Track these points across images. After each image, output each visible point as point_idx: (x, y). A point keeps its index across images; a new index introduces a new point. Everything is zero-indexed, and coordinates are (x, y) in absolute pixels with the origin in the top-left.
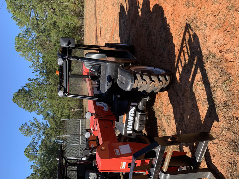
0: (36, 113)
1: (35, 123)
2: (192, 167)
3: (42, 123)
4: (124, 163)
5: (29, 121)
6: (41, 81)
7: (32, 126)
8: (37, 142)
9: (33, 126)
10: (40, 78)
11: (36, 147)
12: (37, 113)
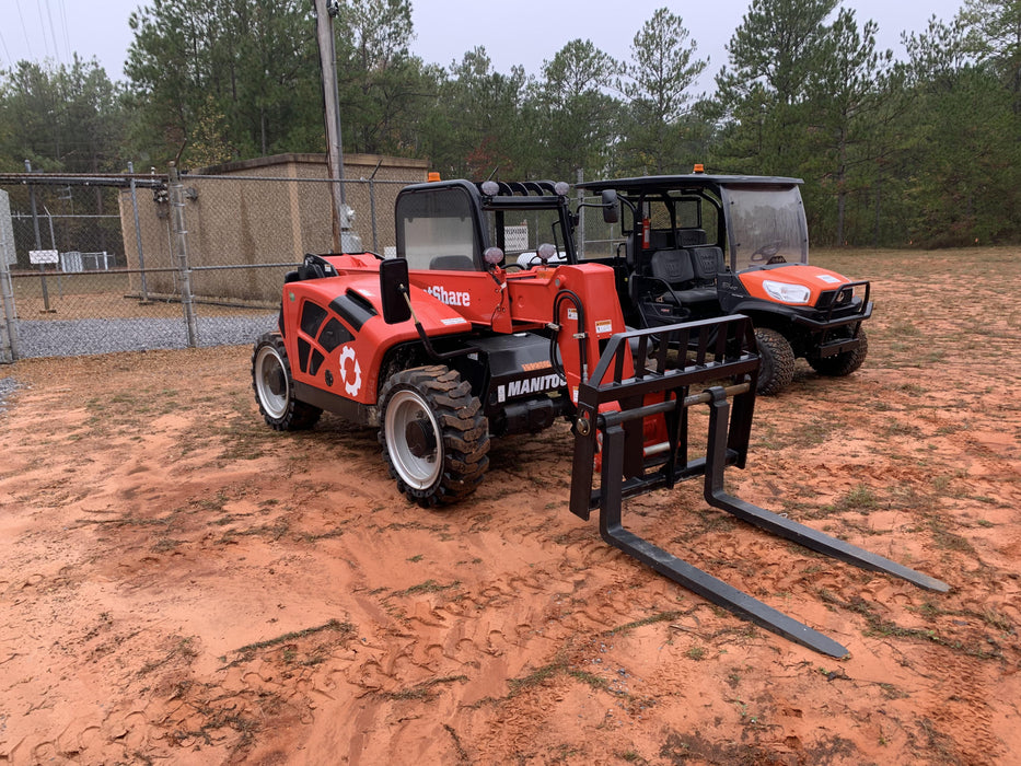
0: (724, 67)
1: (688, 66)
2: (647, 450)
3: (683, 92)
4: (610, 325)
5: (694, 43)
6: (863, 76)
7: (672, 56)
8: (614, 82)
9: (673, 60)
10: (876, 70)
11: (594, 82)
12: (722, 73)
